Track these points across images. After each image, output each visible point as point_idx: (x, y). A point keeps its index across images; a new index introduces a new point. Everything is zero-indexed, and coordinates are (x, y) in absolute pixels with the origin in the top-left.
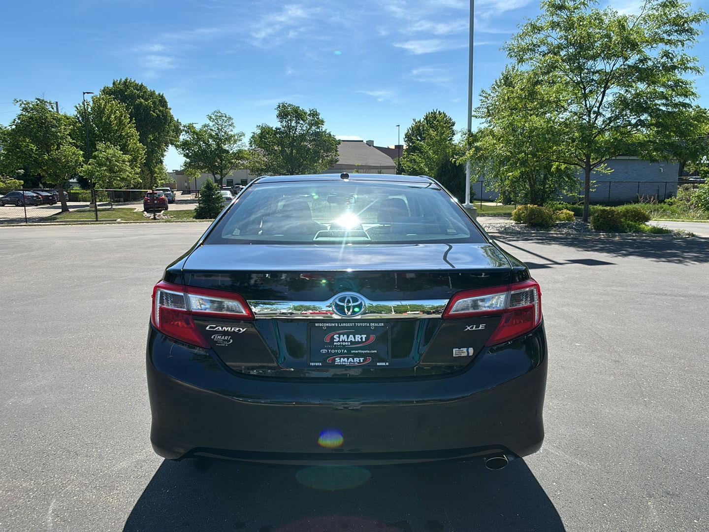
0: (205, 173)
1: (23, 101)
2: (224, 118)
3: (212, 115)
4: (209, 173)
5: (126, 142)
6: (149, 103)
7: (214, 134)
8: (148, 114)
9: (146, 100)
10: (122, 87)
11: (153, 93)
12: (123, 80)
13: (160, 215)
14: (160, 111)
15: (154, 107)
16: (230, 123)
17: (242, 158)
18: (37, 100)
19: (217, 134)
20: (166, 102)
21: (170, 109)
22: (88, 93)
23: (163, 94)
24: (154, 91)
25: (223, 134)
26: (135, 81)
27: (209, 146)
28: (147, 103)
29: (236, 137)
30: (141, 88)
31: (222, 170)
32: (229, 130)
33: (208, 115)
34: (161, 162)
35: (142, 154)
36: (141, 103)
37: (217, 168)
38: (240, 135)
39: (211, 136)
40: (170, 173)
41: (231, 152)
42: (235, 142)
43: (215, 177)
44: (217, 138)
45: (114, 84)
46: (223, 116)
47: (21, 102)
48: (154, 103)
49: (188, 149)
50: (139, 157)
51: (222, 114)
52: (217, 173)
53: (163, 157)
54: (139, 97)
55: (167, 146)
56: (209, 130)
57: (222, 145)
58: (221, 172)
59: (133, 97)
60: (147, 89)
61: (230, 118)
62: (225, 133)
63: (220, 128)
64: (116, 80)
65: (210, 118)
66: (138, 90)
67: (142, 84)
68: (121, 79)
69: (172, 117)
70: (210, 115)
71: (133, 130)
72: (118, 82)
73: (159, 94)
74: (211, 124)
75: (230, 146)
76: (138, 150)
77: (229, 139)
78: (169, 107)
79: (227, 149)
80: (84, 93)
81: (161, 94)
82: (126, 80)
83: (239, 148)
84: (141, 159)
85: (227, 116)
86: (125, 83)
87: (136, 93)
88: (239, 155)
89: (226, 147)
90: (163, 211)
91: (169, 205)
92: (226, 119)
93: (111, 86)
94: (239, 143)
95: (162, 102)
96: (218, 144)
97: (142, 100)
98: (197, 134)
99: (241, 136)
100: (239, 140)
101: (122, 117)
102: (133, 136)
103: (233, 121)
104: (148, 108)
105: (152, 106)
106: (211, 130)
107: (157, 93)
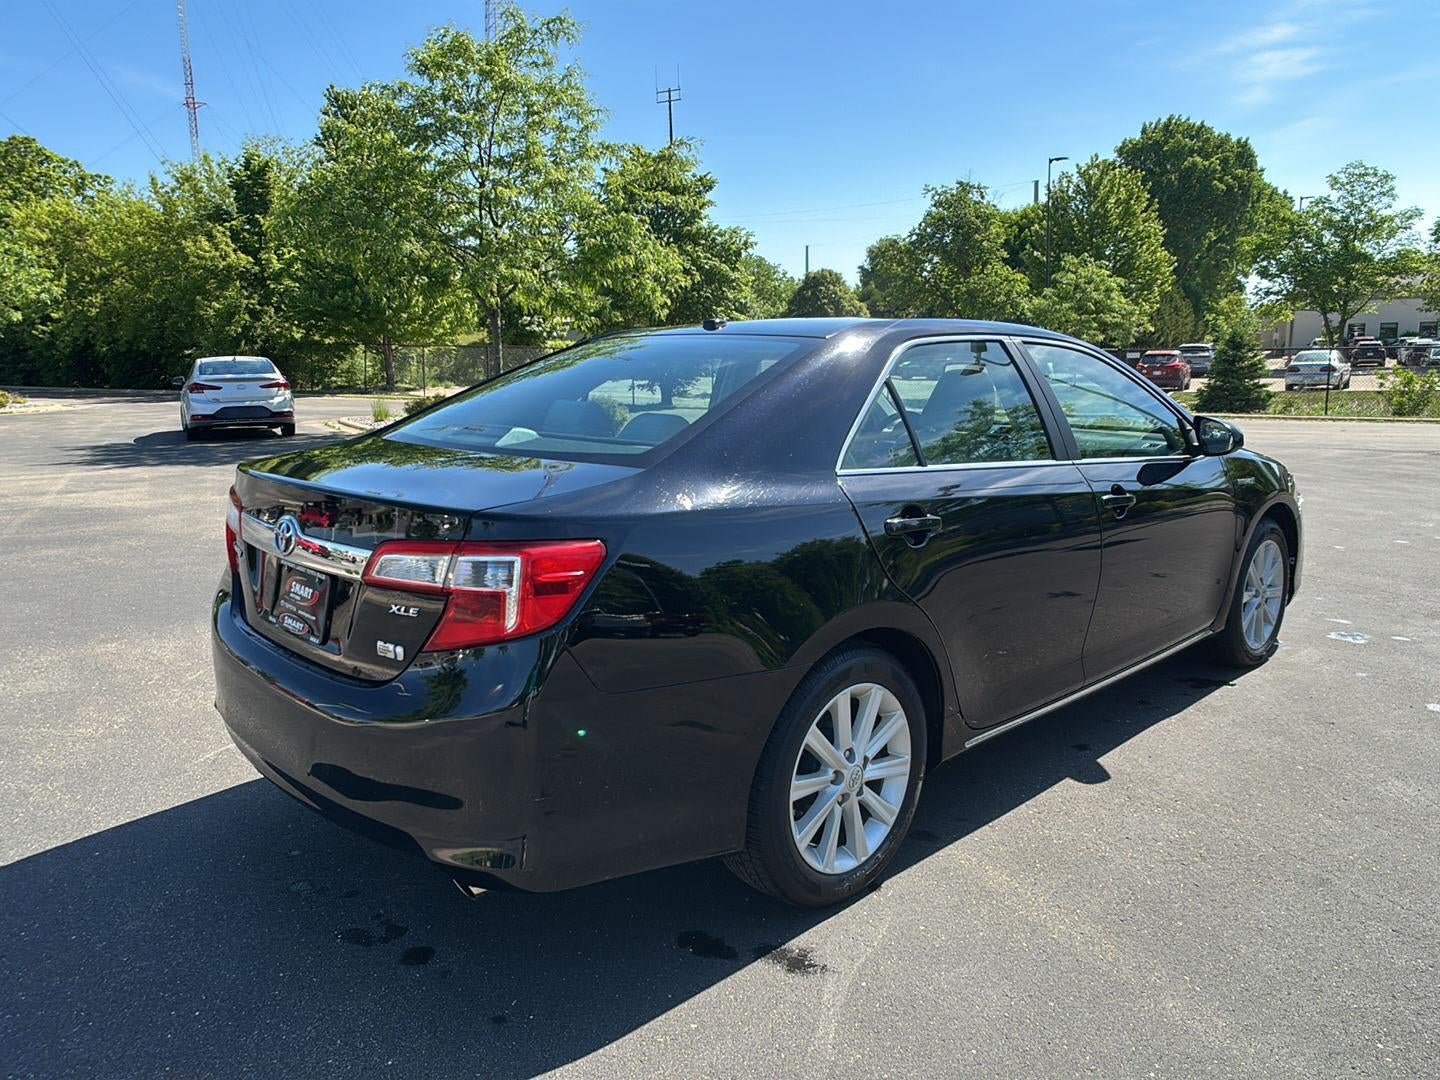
0: (1302, 309)
1: (938, 188)
2: (1370, 178)
3: (1342, 175)
4: (1312, 309)
5: (1134, 251)
6: (1212, 162)
7: (1337, 217)
8: (1206, 188)
9: (1207, 157)
10: (1157, 136)
11: (1224, 141)
12: (1164, 120)
14: (1235, 178)
15: (1223, 169)
16: (1386, 189)
17: (1404, 271)
18: (957, 186)
19: (1345, 219)
20: (1252, 155)
21: (1262, 170)
22: (1058, 159)
23: (1247, 139)
24: (1228, 135)
25: (1363, 216)
26: (1188, 119)
27: (1319, 245)
28: (1207, 163)
29: (1397, 220)
30: (1199, 132)
31: (1346, 303)
32: (1379, 206)
33: (1331, 176)
35: (1165, 273)
36: (1194, 164)
37: (1335, 297)
38: (1407, 215)
39: (1329, 224)
41: (1377, 258)
42: (1392, 234)
43: (1326, 319)
44: (1345, 230)
45: (1144, 131)
46: (1367, 174)
47: (933, 192)
48: (1224, 161)
50: (1157, 279)
51: (1366, 169)
52: (1332, 310)
54: (1191, 152)
56: (1327, 211)
57: (1357, 243)
58: (1344, 305)
59: (1179, 154)
60: (1212, 133)
61: (1387, 177)
62: (1368, 213)
63: (1357, 202)
64: (1147, 124)
65: (1335, 182)
66: (1192, 138)
67: (1202, 123)
68: (1160, 120)
70: (1335, 175)
71: (1155, 226)
72: (1153, 126)
73: (1239, 141)
74: (1334, 195)
75: (1376, 243)
76: (1158, 266)
77: (1374, 227)
78: (1258, 166)
79: (1369, 250)
81: (1244, 140)
82: (1170, 120)
83: (1399, 248)
84: (1162, 284)
85: (1380, 172)
86: (1167, 126)
87: (1186, 145)
88: (1400, 265)
89: (1368, 248)
92: (1375, 180)
93: (1137, 136)
94: (1401, 235)
95: (1244, 156)
96: (1345, 244)
97: (1198, 159)
99: (1410, 217)
100: (1406, 228)
101: (1131, 199)
102: (1150, 238)
103: (1393, 183)
104: (1208, 174)
105: (1218, 168)
106: (1332, 210)
107: (1234, 139)
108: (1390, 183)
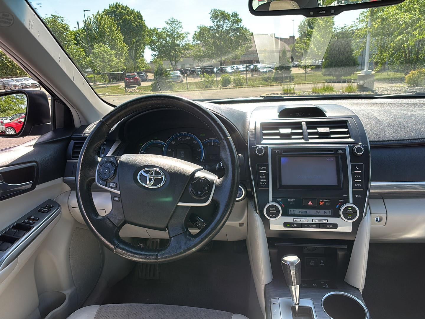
0: (165, 60)
1: (44, 17)
2: (176, 23)
3: (169, 21)
4: (168, 60)
5: (115, 43)
6: (131, 18)
7: (169, 33)
8: (131, 25)
9: (129, 16)
10: (114, 9)
11: (133, 11)
12: (115, 4)
13: (135, 89)
14: (138, 22)
16: (180, 26)
17: (188, 49)
18: (52, 16)
19: (172, 34)
20: (141, 16)
21: (144, 21)
22: (87, 10)
23: (139, 11)
24: (134, 10)
25: (176, 33)
26: (122, 4)
27: (166, 41)
28: (129, 18)
29: (184, 35)
30: (126, 8)
32: (179, 31)
33: (166, 21)
34: (143, 56)
35: (125, 50)
36: (126, 18)
37: (173, 57)
38: (186, 33)
39: (168, 35)
40: (149, 63)
41: (181, 45)
42: (183, 38)
43: (171, 63)
44: (171, 36)
45: (110, 7)
46: (175, 21)
48: (134, 17)
49: (154, 45)
50: (123, 52)
51: (175, 20)
52: (173, 60)
53: (143, 53)
54: (125, 14)
55: (145, 45)
56: (167, 32)
57: (175, 41)
58: (175, 59)
59: (121, 15)
60: (129, 9)
61: (180, 22)
62: (177, 32)
63: (174, 29)
64: (110, 5)
65: (167, 23)
66: (124, 10)
67: (126, 5)
68: (114, 4)
69: (145, 26)
71: (120, 35)
72: (112, 5)
73: (137, 11)
74: (168, 27)
75: (180, 41)
76: (123, 48)
77: (179, 36)
78: (143, 20)
79: (179, 43)
80: (84, 11)
81: (138, 12)
82: (117, 4)
83: (186, 43)
84: (125, 53)
85: (178, 21)
86: (116, 6)
87: (123, 12)
88: (186, 47)
89: (178, 42)
90: (137, 87)
91: (142, 83)
92: (177, 23)
93: (108, 8)
94: (185, 39)
95: (139, 16)
96: (172, 41)
97: (127, 16)
98: (159, 35)
99: (187, 34)
100: (186, 37)
101: (112, 26)
102: (119, 39)
103: (182, 24)
104: (130, 21)
105: (133, 19)
106: (168, 31)
107: (136, 11)
108: (181, 24)
